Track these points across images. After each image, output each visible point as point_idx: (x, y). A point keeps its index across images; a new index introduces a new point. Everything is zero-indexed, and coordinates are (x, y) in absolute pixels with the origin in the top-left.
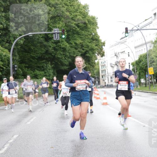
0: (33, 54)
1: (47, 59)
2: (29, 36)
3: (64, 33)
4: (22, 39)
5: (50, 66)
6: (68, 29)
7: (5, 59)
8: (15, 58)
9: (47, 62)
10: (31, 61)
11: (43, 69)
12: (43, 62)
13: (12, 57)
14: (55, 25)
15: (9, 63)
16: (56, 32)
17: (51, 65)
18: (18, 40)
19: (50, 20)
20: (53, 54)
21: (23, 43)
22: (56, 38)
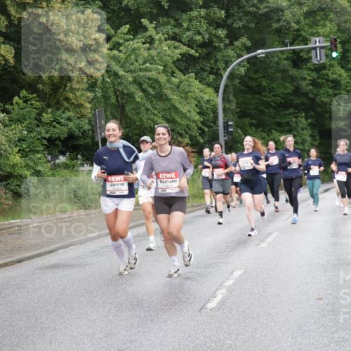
0: (265, 96)
1: (296, 107)
2: (259, 56)
3: (336, 47)
4: (243, 63)
5: (303, 122)
6: (344, 37)
7: (207, 109)
8: (227, 106)
9: (297, 113)
10: (262, 112)
11: (287, 128)
12: (290, 114)
13: (223, 104)
14: (315, 31)
15: (216, 117)
16: (318, 44)
17: (306, 120)
18: (235, 66)
19: (305, 18)
20: (311, 96)
21: (246, 74)
22: (317, 59)
